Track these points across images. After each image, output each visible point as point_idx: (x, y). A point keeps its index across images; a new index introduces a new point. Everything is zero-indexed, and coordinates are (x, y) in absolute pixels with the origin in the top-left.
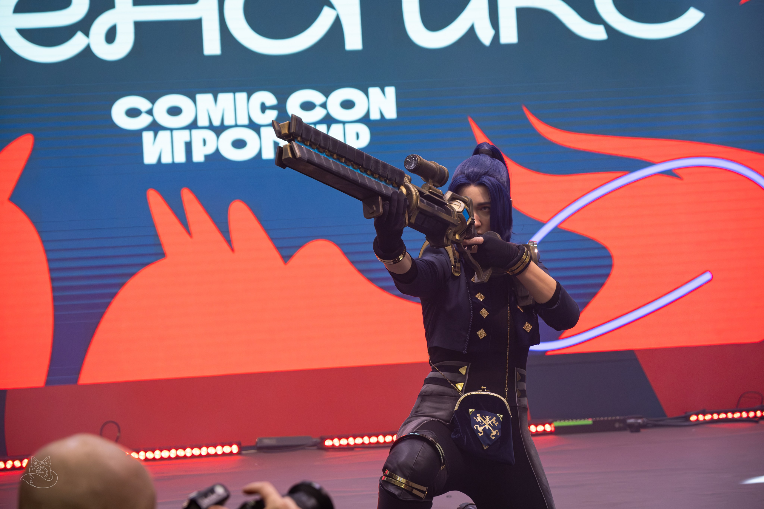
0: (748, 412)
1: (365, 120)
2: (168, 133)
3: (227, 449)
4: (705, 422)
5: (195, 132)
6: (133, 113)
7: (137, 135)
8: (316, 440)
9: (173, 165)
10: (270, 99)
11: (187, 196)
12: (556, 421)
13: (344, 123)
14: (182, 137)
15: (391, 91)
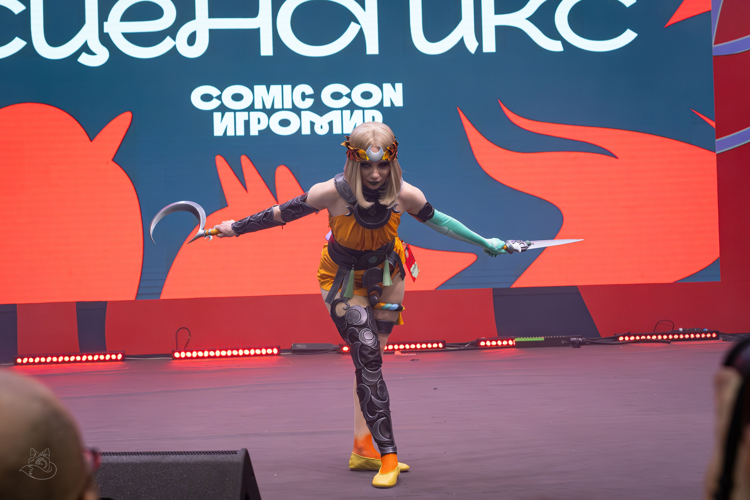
0: (662, 336)
1: (380, 107)
2: (233, 113)
3: (270, 351)
4: (630, 342)
5: (251, 113)
6: (207, 98)
7: (209, 114)
8: (336, 346)
9: (235, 137)
10: (308, 90)
11: (245, 161)
12: (517, 338)
13: (363, 109)
14: (242, 117)
15: (399, 86)
